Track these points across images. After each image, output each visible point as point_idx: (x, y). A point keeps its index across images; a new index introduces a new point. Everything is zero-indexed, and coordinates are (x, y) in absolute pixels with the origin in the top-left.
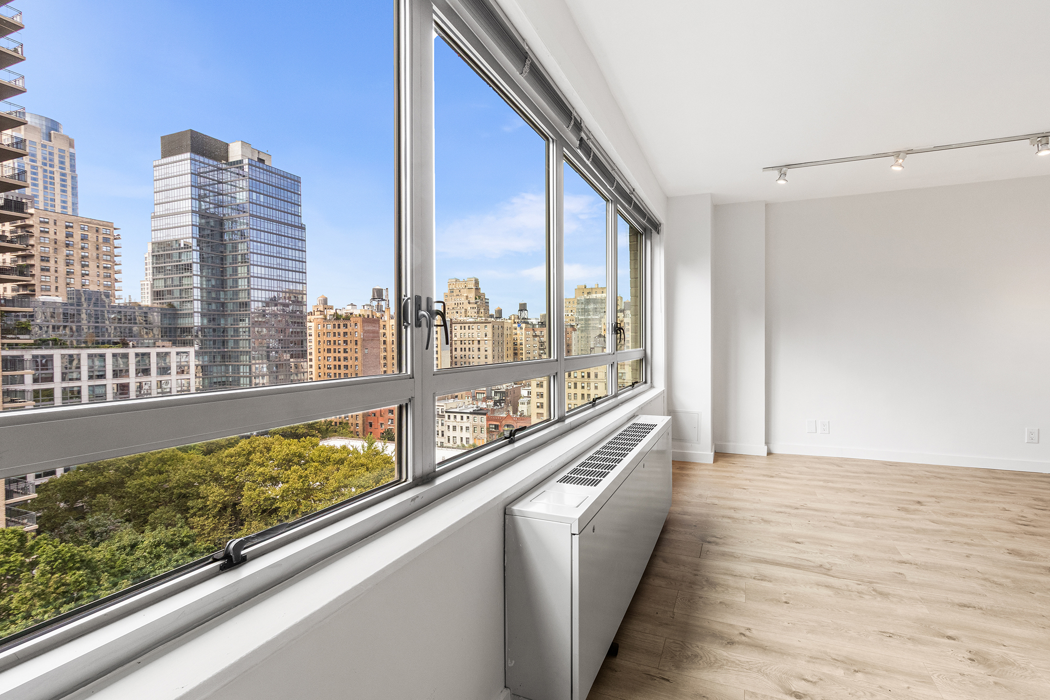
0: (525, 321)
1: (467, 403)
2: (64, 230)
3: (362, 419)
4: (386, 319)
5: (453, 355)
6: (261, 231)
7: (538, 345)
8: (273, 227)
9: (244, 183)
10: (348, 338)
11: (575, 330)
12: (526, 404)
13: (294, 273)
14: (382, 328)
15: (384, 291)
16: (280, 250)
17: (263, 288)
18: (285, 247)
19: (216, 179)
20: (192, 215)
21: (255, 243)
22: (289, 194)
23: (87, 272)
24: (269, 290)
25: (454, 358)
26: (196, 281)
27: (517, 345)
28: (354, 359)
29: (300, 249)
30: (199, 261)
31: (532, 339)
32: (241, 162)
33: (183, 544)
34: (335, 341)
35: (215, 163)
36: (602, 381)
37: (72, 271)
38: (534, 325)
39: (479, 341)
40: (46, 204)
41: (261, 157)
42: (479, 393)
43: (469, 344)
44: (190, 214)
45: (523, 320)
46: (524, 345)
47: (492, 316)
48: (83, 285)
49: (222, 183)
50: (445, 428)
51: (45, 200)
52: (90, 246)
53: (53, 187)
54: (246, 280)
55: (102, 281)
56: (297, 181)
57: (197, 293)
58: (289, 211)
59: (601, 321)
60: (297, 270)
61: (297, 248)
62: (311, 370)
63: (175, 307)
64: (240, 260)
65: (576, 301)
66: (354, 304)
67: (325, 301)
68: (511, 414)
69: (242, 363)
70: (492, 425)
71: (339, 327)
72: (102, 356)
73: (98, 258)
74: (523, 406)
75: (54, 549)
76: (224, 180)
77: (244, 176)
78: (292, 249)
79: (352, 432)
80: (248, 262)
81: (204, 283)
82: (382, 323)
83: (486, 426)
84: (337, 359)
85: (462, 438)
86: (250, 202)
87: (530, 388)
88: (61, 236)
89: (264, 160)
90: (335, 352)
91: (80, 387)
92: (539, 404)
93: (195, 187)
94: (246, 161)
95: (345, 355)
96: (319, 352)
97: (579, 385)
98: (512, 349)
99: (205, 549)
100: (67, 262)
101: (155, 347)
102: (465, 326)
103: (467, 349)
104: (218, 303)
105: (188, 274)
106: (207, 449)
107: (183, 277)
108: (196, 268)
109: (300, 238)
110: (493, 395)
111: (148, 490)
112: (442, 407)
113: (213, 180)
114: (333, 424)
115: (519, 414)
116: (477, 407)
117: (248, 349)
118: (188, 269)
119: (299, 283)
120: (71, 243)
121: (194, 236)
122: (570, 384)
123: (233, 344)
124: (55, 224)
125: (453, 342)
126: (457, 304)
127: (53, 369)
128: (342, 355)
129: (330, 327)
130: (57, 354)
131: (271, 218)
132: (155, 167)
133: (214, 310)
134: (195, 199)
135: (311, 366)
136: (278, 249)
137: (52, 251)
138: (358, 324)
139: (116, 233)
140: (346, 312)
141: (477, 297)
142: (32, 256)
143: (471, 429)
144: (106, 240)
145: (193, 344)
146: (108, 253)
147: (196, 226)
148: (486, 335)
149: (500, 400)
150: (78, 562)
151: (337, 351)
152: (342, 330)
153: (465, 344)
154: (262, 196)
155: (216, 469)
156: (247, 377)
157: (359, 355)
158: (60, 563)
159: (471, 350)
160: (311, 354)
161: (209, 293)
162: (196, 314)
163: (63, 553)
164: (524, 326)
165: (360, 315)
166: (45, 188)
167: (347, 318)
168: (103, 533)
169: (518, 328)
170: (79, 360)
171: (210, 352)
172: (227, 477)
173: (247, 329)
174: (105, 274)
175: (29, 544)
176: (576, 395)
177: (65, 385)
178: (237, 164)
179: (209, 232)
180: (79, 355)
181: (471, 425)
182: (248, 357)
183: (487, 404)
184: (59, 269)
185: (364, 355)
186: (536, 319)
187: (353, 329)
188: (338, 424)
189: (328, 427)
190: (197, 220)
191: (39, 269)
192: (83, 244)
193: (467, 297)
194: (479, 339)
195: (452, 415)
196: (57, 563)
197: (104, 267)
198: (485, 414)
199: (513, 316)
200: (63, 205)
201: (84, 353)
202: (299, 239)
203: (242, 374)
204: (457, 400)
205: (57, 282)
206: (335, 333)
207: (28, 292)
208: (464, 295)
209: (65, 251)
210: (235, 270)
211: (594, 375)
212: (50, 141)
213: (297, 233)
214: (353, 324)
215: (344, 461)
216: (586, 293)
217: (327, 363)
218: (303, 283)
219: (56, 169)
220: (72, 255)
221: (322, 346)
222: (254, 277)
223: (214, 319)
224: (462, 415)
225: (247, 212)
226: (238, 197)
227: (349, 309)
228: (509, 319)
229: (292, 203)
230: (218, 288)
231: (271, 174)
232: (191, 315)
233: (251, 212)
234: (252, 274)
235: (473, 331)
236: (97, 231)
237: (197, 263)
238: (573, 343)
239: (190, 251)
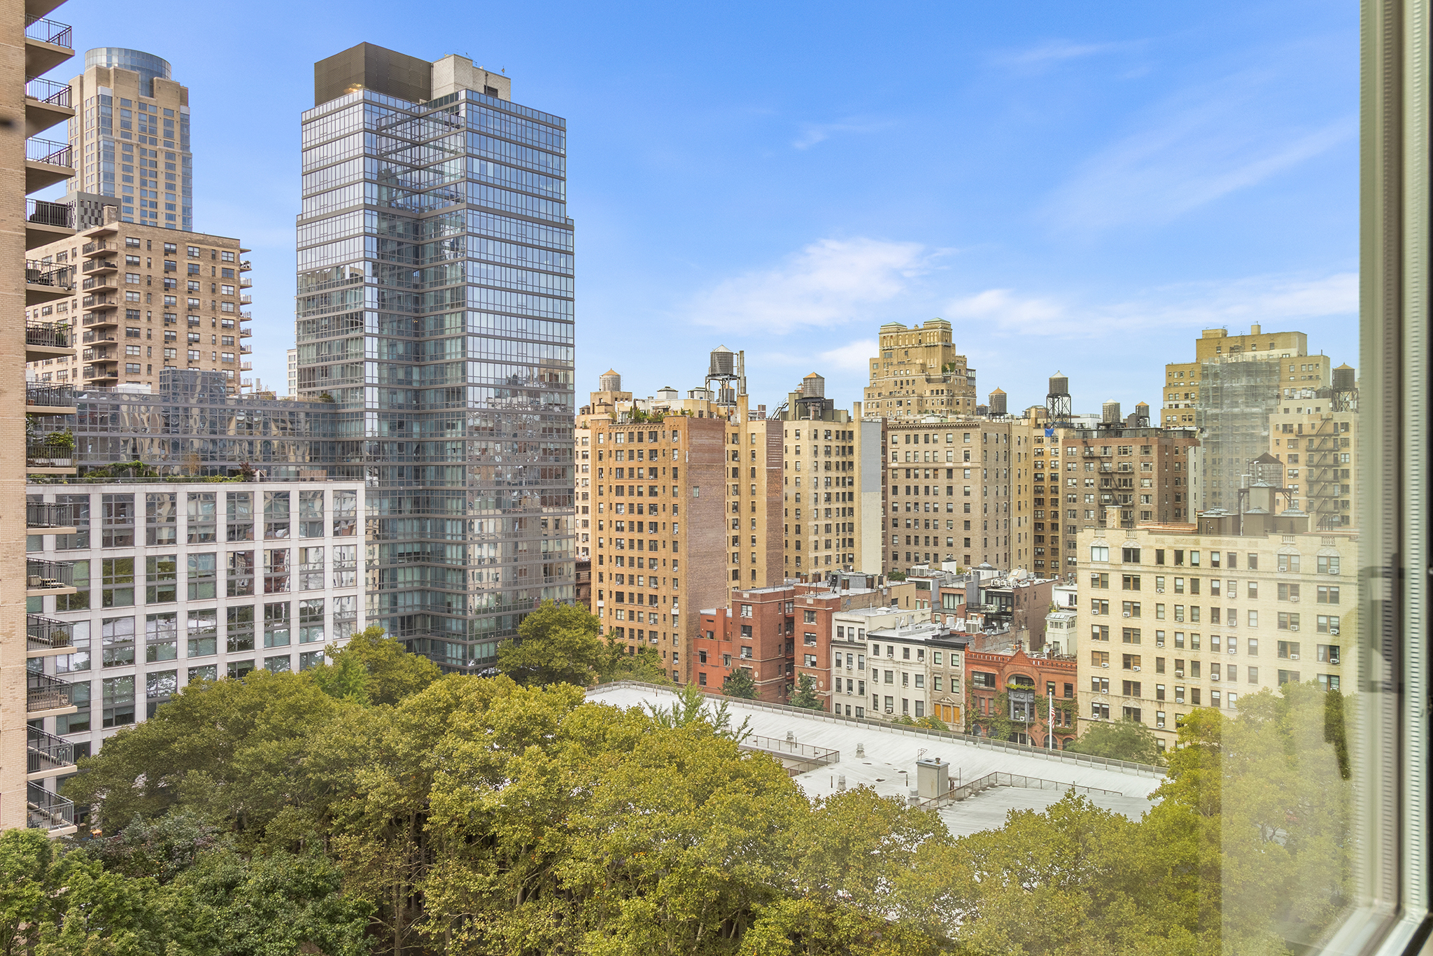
0: (1064, 421)
1: (918, 619)
2: (163, 259)
3: (684, 643)
4: (739, 420)
5: (890, 503)
6: (487, 238)
7: (1095, 479)
8: (509, 228)
9: (456, 142)
10: (659, 463)
11: (1196, 444)
12: (1065, 625)
13: (550, 324)
14: (730, 441)
15: (735, 356)
16: (524, 276)
17: (491, 357)
18: (533, 270)
19: (409, 137)
20: (365, 213)
21: (477, 265)
22: (543, 155)
23: (197, 336)
24: (501, 362)
25: (890, 510)
26: (371, 347)
27: (1042, 479)
28: (669, 509)
29: (563, 271)
30: (376, 306)
31: (1082, 465)
32: (455, 96)
33: (318, 893)
34: (631, 469)
35: (407, 105)
36: (1269, 576)
37: (173, 334)
38: (1085, 432)
39: (950, 471)
40: (143, 213)
41: (491, 84)
42: (949, 595)
43: (927, 476)
44: (362, 211)
45: (1058, 420)
46: (1060, 479)
47: (982, 411)
48: (190, 362)
49: (419, 144)
50: (867, 675)
51: (142, 205)
52: (202, 286)
53: (154, 180)
54: (459, 341)
55: (219, 352)
56: (557, 126)
57: (371, 372)
58: (543, 193)
59: (1267, 419)
60: (557, 317)
61: (557, 270)
62: (586, 531)
63: (333, 401)
64: (448, 302)
65: (1198, 370)
66: (672, 388)
67: (616, 382)
68: (1027, 651)
69: (449, 516)
70: (980, 674)
71: (640, 440)
72: (210, 498)
73: (214, 308)
74: (1058, 630)
75: (91, 881)
76: (422, 139)
77: (458, 127)
78: (547, 272)
79: (664, 672)
80: (463, 305)
81: (385, 350)
82: (729, 430)
83: (963, 675)
84: (636, 510)
85: (905, 701)
86: (468, 180)
87: (1075, 587)
88: (158, 271)
89: (496, 90)
90: (631, 493)
91: (174, 557)
92: (1096, 630)
93: (371, 157)
94: (463, 95)
95: (653, 500)
96: (601, 494)
97: (1205, 585)
98: (1031, 489)
99: (355, 908)
100: (167, 320)
101: (297, 480)
102: (916, 436)
103: (922, 490)
104: (408, 390)
105: (357, 334)
106: (382, 691)
107: (347, 340)
108: (371, 321)
109: (563, 248)
110: (983, 601)
111: (269, 768)
112: (861, 626)
113: (403, 140)
114: (627, 650)
115: (1046, 650)
116: (943, 629)
117: (460, 487)
118: (357, 324)
119: (561, 344)
120: (173, 282)
121: (368, 255)
122: (1179, 582)
123: (433, 473)
124: (149, 247)
125: (890, 472)
126: (899, 383)
127: (133, 521)
128: (647, 500)
129: (622, 438)
130: (140, 491)
131: (508, 210)
132: (304, 123)
133: (400, 407)
134: (372, 182)
135: (586, 524)
136: (519, 275)
137: (143, 299)
138: (680, 433)
139: (243, 258)
140: (654, 405)
141: (948, 366)
142: (113, 309)
143: (928, 681)
144: (228, 273)
145: (362, 474)
146: (230, 299)
147: (371, 235)
148: (967, 457)
149: (999, 614)
150: (128, 912)
151: (636, 492)
152: (647, 445)
153: (916, 476)
154: (490, 165)
155: (388, 738)
156: (458, 544)
157: (681, 501)
158: (100, 911)
159: (931, 492)
160: (585, 496)
161: (392, 369)
162: (368, 415)
163: (105, 890)
164: (1060, 433)
165: (683, 413)
166: (143, 183)
167: (658, 419)
168: (185, 851)
169: (1047, 440)
170: (174, 504)
171: (394, 492)
172: (406, 755)
173: (460, 445)
174: (225, 339)
175: (55, 864)
176: (1195, 611)
177: (152, 552)
178: (447, 103)
179: (395, 247)
180: (173, 496)
181: (929, 671)
182: (460, 501)
183: (969, 622)
184: (153, 333)
185: (692, 500)
186: (1092, 416)
187: (668, 444)
188: (636, 651)
189: (616, 656)
190: (374, 223)
191: (124, 333)
192: (191, 284)
193: (923, 365)
194: (949, 465)
195: (883, 646)
196: (95, 910)
197: (224, 326)
198: (962, 647)
199: (1033, 410)
200: (168, 212)
201: (183, 491)
202: (560, 251)
203: (449, 538)
204: (894, 609)
205: (149, 356)
206: (631, 452)
207: (106, 377)
208: (918, 362)
209: (162, 298)
210: (440, 323)
211: (1246, 560)
212: (152, 96)
213: (557, 239)
214: (669, 433)
215: (633, 743)
216: (1225, 348)
217: (615, 517)
218: (567, 345)
219: (160, 146)
220: (175, 305)
221: (605, 480)
222: (474, 335)
223: (401, 425)
224: (907, 646)
225: (463, 201)
226: (447, 170)
227: (662, 400)
228: (1025, 418)
229: (547, 175)
230: (409, 359)
231: (508, 117)
232: (360, 416)
233: (470, 201)
234: (470, 330)
235: (935, 447)
236: (214, 257)
237: (372, 310)
238: (1192, 474)
239: (361, 287)
